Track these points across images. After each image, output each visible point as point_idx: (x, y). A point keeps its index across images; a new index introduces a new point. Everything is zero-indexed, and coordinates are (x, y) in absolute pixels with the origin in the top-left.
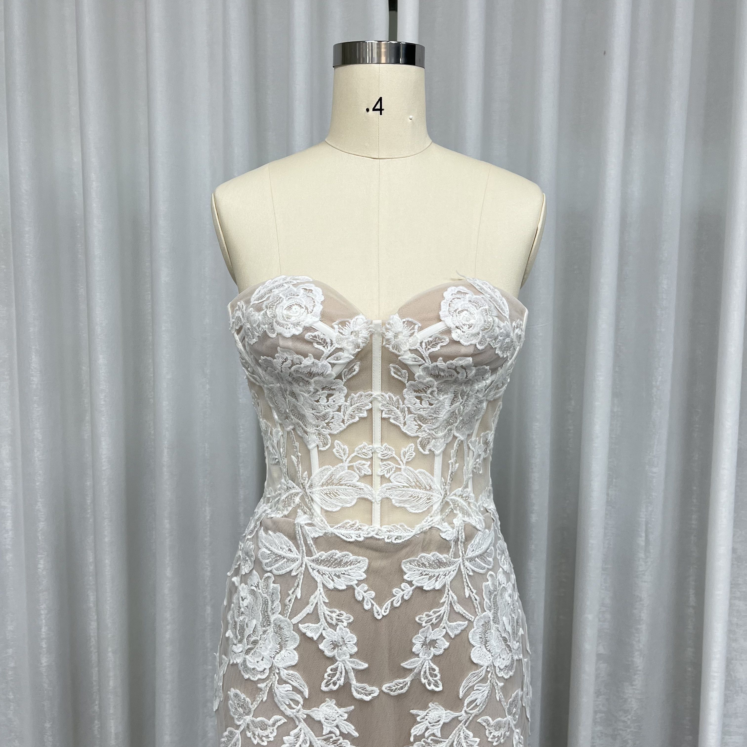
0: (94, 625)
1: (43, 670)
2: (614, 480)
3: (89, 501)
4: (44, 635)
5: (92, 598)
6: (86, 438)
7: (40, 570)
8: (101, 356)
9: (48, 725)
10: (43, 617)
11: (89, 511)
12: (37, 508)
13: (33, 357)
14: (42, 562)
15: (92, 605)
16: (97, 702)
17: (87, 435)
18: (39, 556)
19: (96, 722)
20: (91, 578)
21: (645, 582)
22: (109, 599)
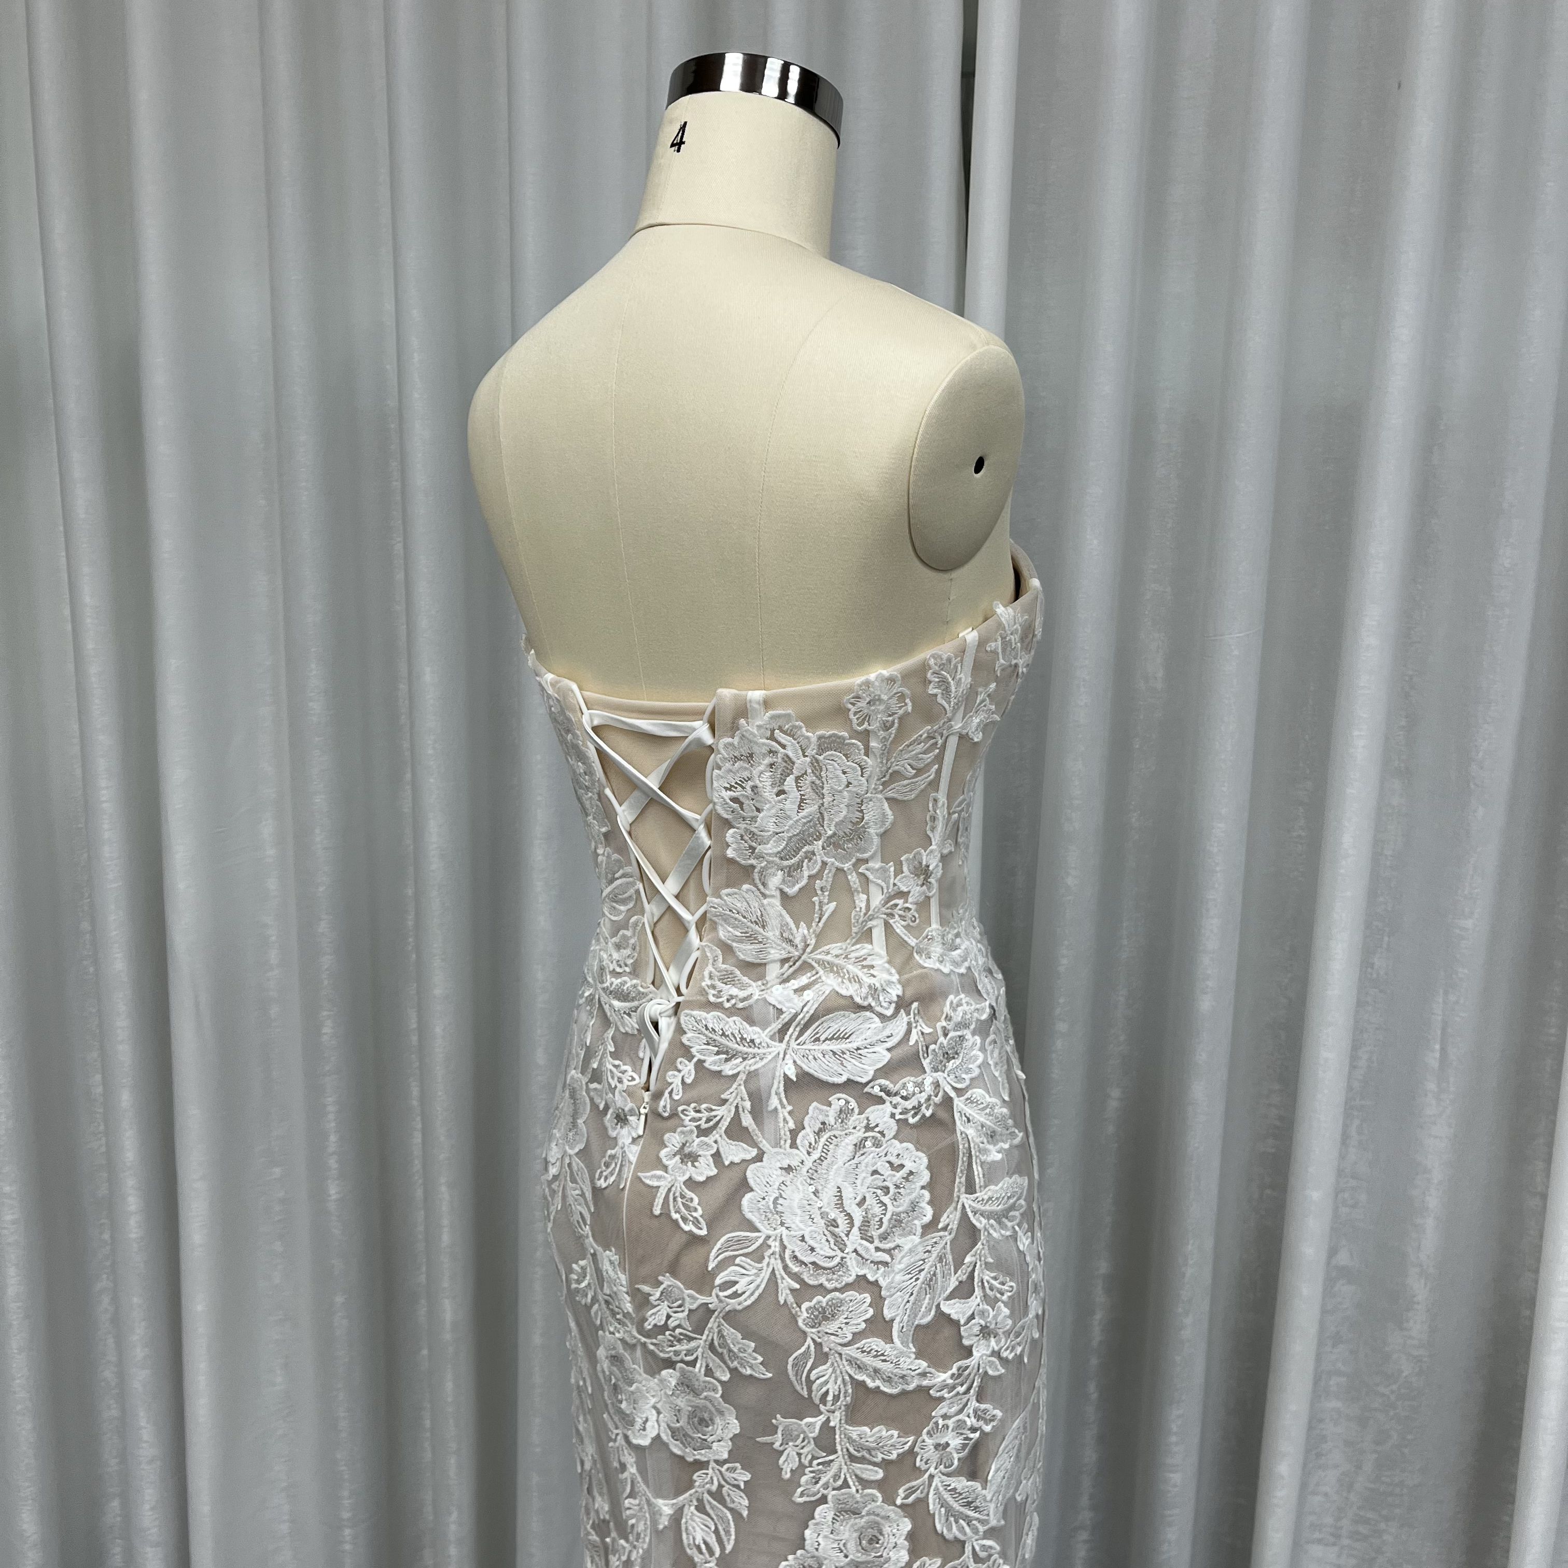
0: (417, 1138)
1: (332, 1206)
2: (1386, 939)
3: (410, 923)
4: (331, 1149)
5: (415, 1091)
6: (406, 810)
7: (325, 1038)
8: (428, 670)
9: (339, 1299)
10: (331, 1117)
11: (410, 940)
12: (320, 930)
13: (313, 666)
14: (329, 1023)
15: (415, 1103)
16: (424, 1269)
17: (407, 808)
18: (325, 1013)
19: (423, 1301)
20: (413, 1056)
21: (1436, 1137)
22: (440, 1093)
